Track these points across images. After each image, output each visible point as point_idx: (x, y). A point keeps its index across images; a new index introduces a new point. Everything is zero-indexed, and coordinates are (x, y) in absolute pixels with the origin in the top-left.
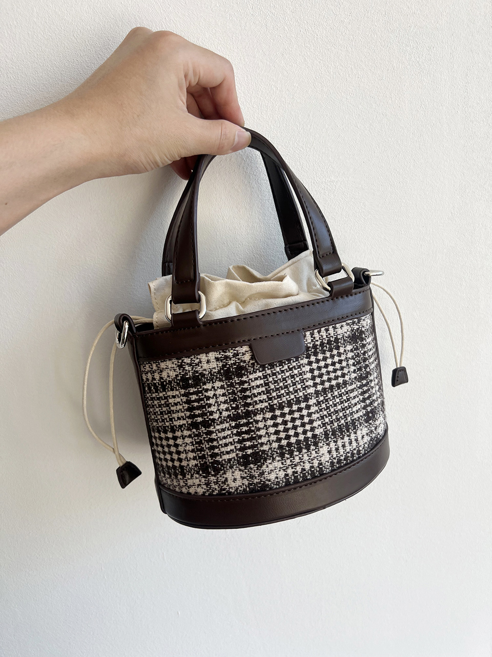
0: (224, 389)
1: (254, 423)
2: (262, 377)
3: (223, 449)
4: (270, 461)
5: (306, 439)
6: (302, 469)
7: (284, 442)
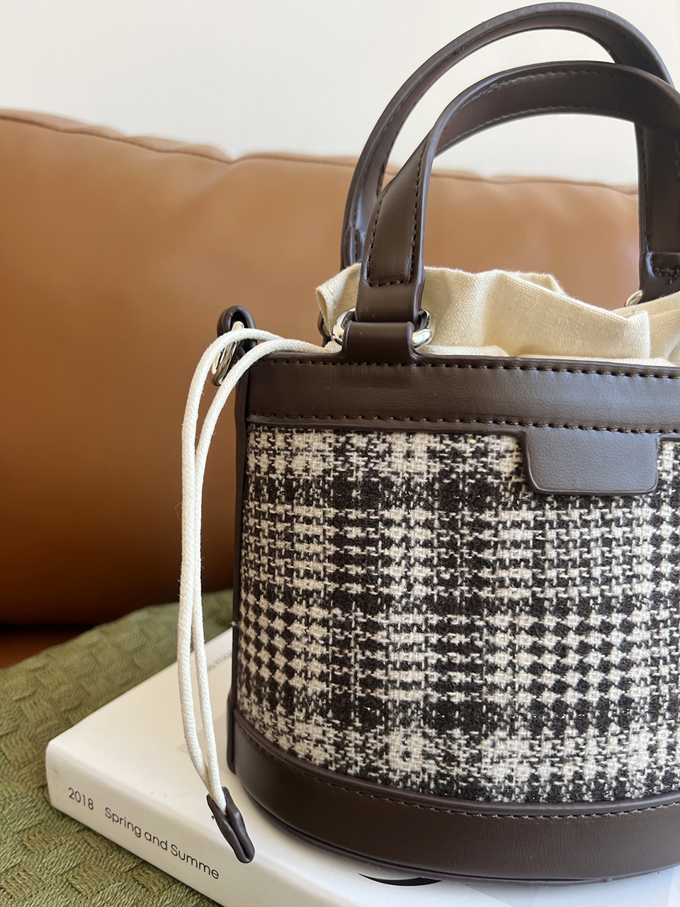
0: (432, 529)
1: (485, 630)
2: (532, 524)
3: (395, 675)
4: (502, 734)
5: (604, 705)
6: (576, 772)
7: (548, 698)
